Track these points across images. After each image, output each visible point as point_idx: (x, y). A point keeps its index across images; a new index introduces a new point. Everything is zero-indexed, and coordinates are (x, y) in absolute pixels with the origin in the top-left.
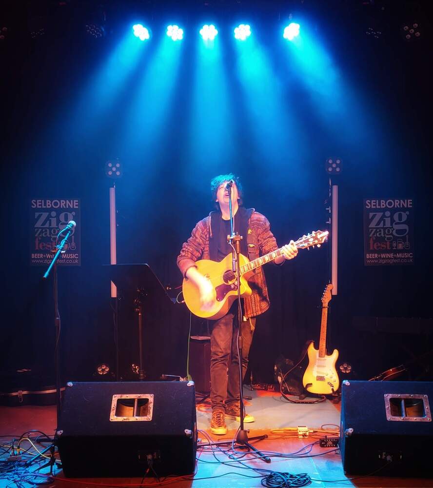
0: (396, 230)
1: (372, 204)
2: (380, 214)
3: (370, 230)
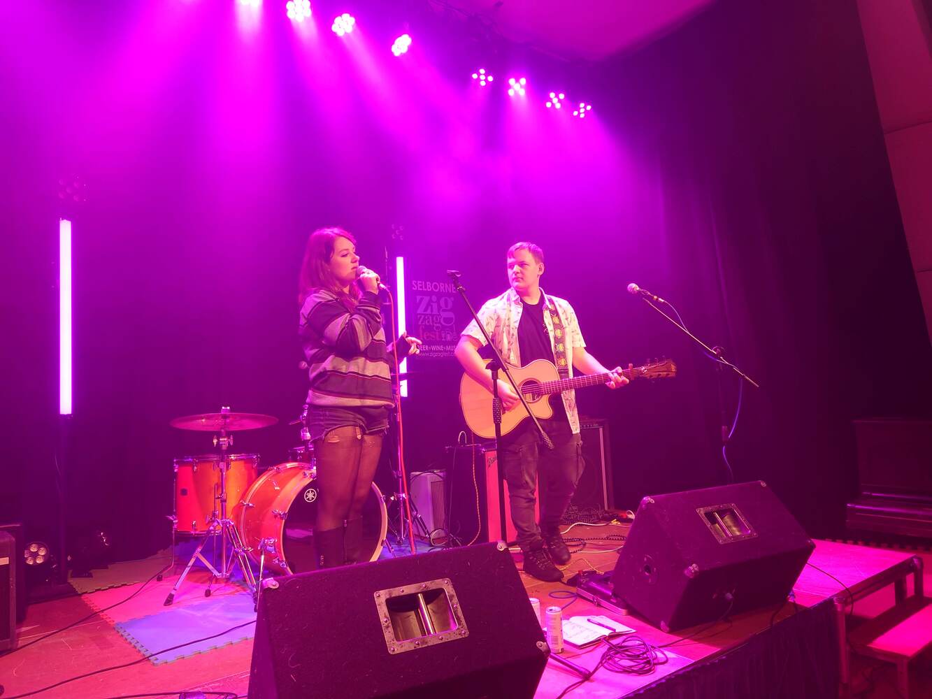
0: (444, 318)
1: (419, 285)
2: (426, 299)
3: (419, 316)
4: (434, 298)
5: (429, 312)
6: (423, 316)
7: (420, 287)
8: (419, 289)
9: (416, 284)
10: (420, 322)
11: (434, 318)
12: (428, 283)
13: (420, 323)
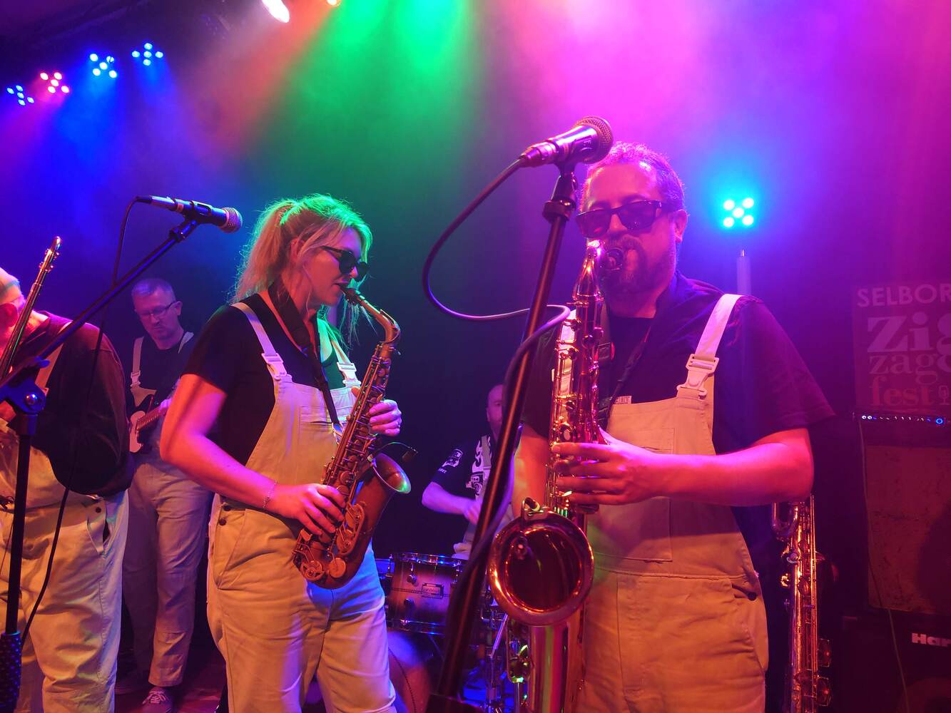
1: (875, 297)
2: (895, 323)
3: (871, 358)
4: (920, 318)
5: (902, 346)
6: (883, 358)
7: (879, 300)
8: (876, 304)
9: (869, 296)
10: (876, 368)
11: (918, 361)
12: (901, 289)
13: (873, 372)
